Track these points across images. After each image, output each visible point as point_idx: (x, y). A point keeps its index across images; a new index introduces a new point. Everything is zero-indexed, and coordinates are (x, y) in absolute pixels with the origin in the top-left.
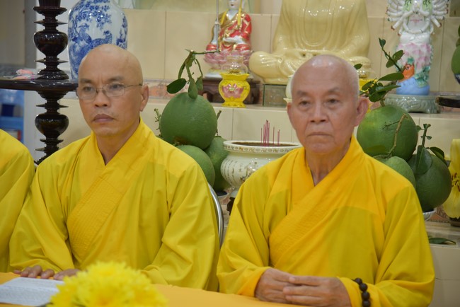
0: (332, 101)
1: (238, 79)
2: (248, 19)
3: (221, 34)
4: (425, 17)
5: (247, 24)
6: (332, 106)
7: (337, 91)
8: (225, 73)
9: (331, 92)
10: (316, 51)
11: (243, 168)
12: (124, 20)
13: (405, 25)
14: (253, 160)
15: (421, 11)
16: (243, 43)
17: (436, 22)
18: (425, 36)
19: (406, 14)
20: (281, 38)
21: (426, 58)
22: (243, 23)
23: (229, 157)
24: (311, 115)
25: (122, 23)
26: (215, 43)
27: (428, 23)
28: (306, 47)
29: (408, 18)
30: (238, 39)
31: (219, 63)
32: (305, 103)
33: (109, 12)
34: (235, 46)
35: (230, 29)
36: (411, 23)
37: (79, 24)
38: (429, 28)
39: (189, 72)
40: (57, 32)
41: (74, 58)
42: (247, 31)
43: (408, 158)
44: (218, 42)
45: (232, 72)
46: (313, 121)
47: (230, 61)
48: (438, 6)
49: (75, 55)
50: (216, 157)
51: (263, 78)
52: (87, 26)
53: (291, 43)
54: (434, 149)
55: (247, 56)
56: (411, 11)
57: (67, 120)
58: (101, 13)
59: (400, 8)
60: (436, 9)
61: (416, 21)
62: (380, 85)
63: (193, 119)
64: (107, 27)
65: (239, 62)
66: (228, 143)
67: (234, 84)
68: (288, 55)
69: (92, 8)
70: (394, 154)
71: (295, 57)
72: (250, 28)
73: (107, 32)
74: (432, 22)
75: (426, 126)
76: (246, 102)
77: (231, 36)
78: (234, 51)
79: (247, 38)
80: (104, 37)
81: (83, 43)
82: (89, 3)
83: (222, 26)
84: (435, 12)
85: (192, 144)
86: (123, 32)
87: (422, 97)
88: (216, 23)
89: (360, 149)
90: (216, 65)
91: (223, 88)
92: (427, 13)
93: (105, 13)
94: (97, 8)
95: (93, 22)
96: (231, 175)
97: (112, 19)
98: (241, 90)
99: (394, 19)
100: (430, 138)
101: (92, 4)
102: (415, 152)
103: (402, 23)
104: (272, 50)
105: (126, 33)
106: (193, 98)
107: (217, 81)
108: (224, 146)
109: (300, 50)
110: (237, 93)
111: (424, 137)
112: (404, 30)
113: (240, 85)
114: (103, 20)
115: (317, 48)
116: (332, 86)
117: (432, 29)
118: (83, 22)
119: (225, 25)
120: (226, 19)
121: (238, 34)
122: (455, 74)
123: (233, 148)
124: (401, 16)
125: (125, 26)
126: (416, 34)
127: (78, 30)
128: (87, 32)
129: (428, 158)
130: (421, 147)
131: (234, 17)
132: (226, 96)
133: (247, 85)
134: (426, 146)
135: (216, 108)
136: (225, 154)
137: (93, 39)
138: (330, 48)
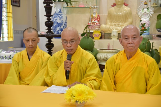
1: (98, 32)
2: (99, 16)
3: (92, 20)
4: (148, 14)
5: (98, 17)
7: (136, 35)
8: (94, 31)
9: (134, 35)
10: (118, 24)
11: (103, 56)
12: (66, 17)
13: (142, 16)
14: (106, 54)
15: (147, 12)
16: (98, 22)
17: (151, 15)
18: (148, 19)
19: (143, 13)
20: (108, 21)
21: (148, 25)
22: (97, 17)
25: (66, 18)
26: (90, 22)
27: (148, 15)
28: (115, 23)
29: (143, 14)
30: (96, 21)
31: (91, 28)
33: (62, 15)
34: (96, 23)
35: (94, 19)
36: (144, 16)
37: (55, 19)
38: (149, 17)
39: (86, 31)
40: (51, 21)
41: (53, 28)
42: (99, 19)
43: (149, 52)
44: (91, 22)
45: (96, 30)
47: (96, 27)
48: (151, 11)
49: (54, 27)
50: (94, 53)
51: (104, 32)
52: (57, 19)
53: (111, 22)
54: (155, 49)
56: (144, 12)
57: (54, 45)
58: (60, 16)
59: (141, 11)
60: (151, 12)
61: (145, 15)
63: (88, 43)
64: (62, 19)
66: (98, 49)
67: (97, 33)
68: (111, 25)
69: (58, 15)
70: (146, 51)
71: (113, 26)
72: (99, 18)
73: (62, 21)
74: (150, 15)
75: (153, 43)
76: (100, 38)
77: (94, 20)
78: (95, 24)
79: (99, 21)
80: (61, 22)
81: (56, 24)
82: (57, 13)
83: (92, 18)
84: (150, 12)
85: (88, 50)
86: (66, 21)
88: (90, 17)
91: (94, 35)
92: (148, 13)
93: (61, 16)
94: (59, 14)
95: (58, 18)
96: (100, 58)
97: (63, 17)
98: (99, 35)
99: (139, 15)
100: (154, 46)
101: (58, 14)
102: (151, 50)
103: (141, 15)
105: (67, 21)
106: (88, 38)
107: (92, 33)
109: (114, 24)
110: (98, 36)
111: (152, 46)
112: (142, 17)
114: (61, 18)
115: (118, 23)
117: (150, 17)
118: (56, 18)
119: (93, 18)
120: (93, 16)
121: (96, 20)
122: (157, 29)
123: (100, 51)
124: (141, 14)
125: (66, 19)
126: (146, 18)
127: (54, 20)
128: (57, 21)
129: (154, 52)
131: (95, 15)
132: (95, 37)
133: (100, 33)
134: (153, 48)
135: (94, 40)
136: (98, 52)
137: (58, 23)
138: (122, 23)
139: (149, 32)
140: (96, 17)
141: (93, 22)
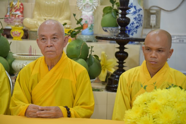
0: (54, 38)
1: (19, 29)
2: (22, 5)
3: (11, 11)
4: (91, 5)
5: (22, 7)
6: (55, 40)
8: (13, 27)
10: (50, 18)
11: (21, 65)
13: (83, 8)
14: (25, 62)
15: (89, 3)
16: (20, 14)
17: (95, 8)
18: (91, 13)
19: (84, 4)
20: (36, 13)
21: (92, 21)
22: (20, 6)
23: (15, 61)
24: (46, 44)
26: (8, 14)
27: (92, 8)
28: (46, 16)
29: (84, 6)
30: (18, 13)
31: (11, 22)
32: (43, 39)
34: (17, 16)
35: (15, 8)
36: (86, 8)
38: (92, 10)
43: (86, 59)
44: (10, 14)
45: (16, 26)
46: (47, 46)
47: (15, 22)
50: (10, 61)
51: (29, 29)
53: (40, 15)
54: (95, 56)
55: (22, 20)
56: (85, 3)
59: (82, 2)
60: (95, 2)
61: (88, 7)
62: (75, 31)
65: (19, 22)
66: (15, 55)
67: (17, 31)
68: (39, 20)
70: (80, 58)
71: (41, 20)
72: (23, 8)
74: (93, 7)
75: (92, 47)
76: (23, 38)
77: (15, 11)
79: (22, 12)
83: (11, 7)
84: (94, 4)
87: (91, 36)
88: (9, 6)
89: (66, 56)
90: (9, 23)
91: (12, 33)
92: (91, 4)
96: (16, 68)
98: (20, 33)
99: (79, 6)
100: (93, 51)
102: (88, 57)
103: (82, 8)
104: (32, 17)
107: (10, 30)
108: (13, 56)
109: (44, 17)
110: (18, 35)
111: (91, 51)
112: (83, 10)
113: (19, 31)
116: (54, 32)
117: (94, 10)
119: (12, 7)
120: (13, 5)
121: (18, 11)
122: (102, 27)
123: (16, 57)
124: (82, 5)
126: (88, 12)
129: (93, 59)
130: (90, 55)
132: (14, 36)
133: (23, 32)
134: (92, 54)
135: (9, 41)
136: (14, 59)
139: (93, 31)
140: (17, 6)
141: (12, 13)
